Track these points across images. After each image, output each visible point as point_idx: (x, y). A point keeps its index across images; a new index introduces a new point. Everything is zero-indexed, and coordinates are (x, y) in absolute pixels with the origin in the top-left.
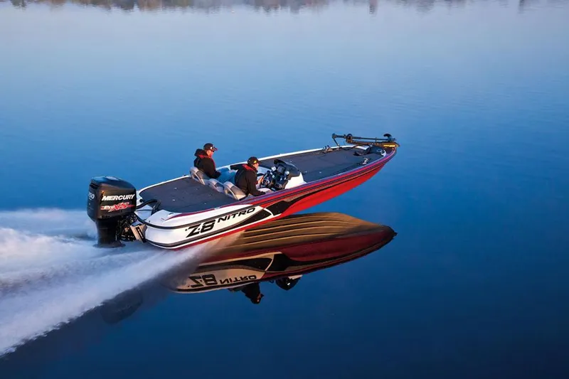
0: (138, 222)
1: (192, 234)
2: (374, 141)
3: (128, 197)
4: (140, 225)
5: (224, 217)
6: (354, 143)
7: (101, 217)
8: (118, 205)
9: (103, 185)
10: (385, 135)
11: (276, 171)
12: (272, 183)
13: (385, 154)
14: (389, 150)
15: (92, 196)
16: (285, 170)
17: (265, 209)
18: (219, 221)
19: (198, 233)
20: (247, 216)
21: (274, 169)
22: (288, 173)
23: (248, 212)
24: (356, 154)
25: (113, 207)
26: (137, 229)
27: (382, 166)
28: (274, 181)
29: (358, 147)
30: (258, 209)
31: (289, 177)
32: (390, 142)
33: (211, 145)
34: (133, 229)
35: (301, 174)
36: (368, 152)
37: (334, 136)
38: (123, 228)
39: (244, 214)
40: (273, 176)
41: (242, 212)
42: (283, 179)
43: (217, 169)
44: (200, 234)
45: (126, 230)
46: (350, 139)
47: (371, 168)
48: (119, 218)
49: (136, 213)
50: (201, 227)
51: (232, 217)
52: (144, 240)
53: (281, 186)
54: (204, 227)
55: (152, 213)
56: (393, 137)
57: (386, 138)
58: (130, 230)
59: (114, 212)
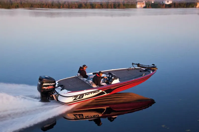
0: (56, 93)
1: (75, 99)
2: (148, 66)
3: (53, 84)
4: (56, 94)
5: (87, 94)
6: (140, 67)
7: (42, 91)
8: (49, 87)
9: (44, 79)
10: (152, 65)
11: (109, 77)
12: (107, 81)
13: (151, 72)
14: (153, 71)
15: (40, 83)
16: (112, 77)
17: (103, 91)
18: (85, 95)
19: (77, 99)
20: (96, 93)
21: (108, 76)
22: (113, 78)
23: (97, 92)
24: (141, 71)
25: (47, 88)
26: (55, 96)
27: (150, 77)
28: (108, 80)
29: (142, 68)
30: (101, 91)
31: (113, 80)
32: (154, 67)
33: (85, 65)
34: (54, 96)
35: (118, 79)
36: (145, 71)
37: (133, 64)
38: (50, 95)
39: (95, 93)
40: (108, 79)
41: (94, 92)
42: (111, 80)
43: (87, 74)
44: (78, 100)
45: (51, 96)
46: (139, 65)
47: (145, 78)
48: (49, 91)
49: (55, 89)
50: (78, 97)
51: (90, 94)
52: (58, 100)
53: (110, 83)
54: (80, 97)
55: (61, 90)
56: (155, 65)
57: (153, 65)
58: (53, 96)
59: (47, 89)
